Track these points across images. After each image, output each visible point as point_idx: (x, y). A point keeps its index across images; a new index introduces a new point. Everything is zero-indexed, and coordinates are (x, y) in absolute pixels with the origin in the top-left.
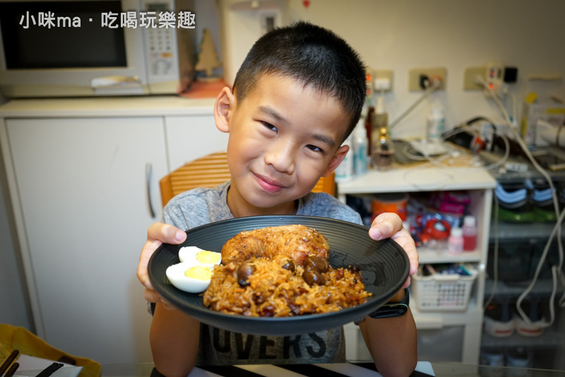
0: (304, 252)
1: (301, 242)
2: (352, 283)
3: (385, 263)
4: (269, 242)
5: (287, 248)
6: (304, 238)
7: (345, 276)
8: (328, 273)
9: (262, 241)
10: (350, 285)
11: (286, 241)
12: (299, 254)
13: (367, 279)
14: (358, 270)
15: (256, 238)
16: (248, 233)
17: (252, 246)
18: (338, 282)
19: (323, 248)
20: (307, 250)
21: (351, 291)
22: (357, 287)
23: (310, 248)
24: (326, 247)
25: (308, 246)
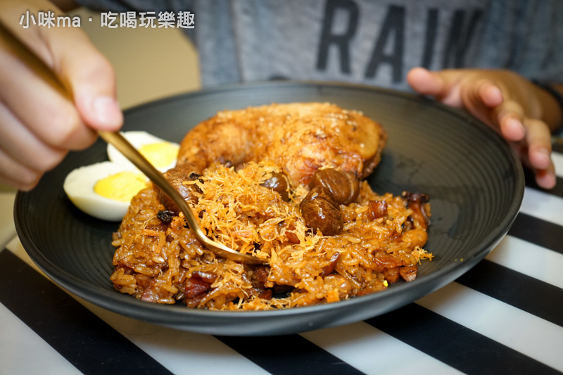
0: (312, 160)
1: (310, 139)
2: (399, 229)
3: (482, 190)
4: (259, 135)
5: (281, 149)
6: (319, 132)
7: (390, 213)
8: (352, 205)
9: (250, 132)
10: (394, 233)
11: (285, 134)
12: (300, 164)
13: (440, 219)
14: (423, 201)
15: (239, 126)
16: (229, 115)
17: (229, 140)
18: (368, 226)
19: (356, 152)
20: (319, 156)
21: (392, 247)
22: (409, 238)
23: (328, 152)
24: (362, 151)
25: (323, 149)
